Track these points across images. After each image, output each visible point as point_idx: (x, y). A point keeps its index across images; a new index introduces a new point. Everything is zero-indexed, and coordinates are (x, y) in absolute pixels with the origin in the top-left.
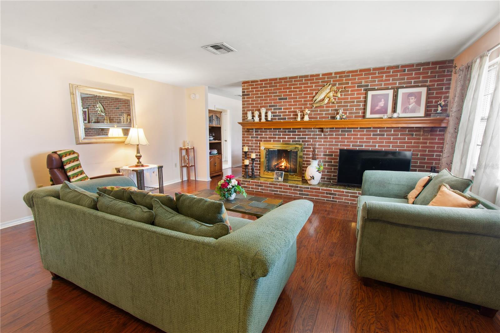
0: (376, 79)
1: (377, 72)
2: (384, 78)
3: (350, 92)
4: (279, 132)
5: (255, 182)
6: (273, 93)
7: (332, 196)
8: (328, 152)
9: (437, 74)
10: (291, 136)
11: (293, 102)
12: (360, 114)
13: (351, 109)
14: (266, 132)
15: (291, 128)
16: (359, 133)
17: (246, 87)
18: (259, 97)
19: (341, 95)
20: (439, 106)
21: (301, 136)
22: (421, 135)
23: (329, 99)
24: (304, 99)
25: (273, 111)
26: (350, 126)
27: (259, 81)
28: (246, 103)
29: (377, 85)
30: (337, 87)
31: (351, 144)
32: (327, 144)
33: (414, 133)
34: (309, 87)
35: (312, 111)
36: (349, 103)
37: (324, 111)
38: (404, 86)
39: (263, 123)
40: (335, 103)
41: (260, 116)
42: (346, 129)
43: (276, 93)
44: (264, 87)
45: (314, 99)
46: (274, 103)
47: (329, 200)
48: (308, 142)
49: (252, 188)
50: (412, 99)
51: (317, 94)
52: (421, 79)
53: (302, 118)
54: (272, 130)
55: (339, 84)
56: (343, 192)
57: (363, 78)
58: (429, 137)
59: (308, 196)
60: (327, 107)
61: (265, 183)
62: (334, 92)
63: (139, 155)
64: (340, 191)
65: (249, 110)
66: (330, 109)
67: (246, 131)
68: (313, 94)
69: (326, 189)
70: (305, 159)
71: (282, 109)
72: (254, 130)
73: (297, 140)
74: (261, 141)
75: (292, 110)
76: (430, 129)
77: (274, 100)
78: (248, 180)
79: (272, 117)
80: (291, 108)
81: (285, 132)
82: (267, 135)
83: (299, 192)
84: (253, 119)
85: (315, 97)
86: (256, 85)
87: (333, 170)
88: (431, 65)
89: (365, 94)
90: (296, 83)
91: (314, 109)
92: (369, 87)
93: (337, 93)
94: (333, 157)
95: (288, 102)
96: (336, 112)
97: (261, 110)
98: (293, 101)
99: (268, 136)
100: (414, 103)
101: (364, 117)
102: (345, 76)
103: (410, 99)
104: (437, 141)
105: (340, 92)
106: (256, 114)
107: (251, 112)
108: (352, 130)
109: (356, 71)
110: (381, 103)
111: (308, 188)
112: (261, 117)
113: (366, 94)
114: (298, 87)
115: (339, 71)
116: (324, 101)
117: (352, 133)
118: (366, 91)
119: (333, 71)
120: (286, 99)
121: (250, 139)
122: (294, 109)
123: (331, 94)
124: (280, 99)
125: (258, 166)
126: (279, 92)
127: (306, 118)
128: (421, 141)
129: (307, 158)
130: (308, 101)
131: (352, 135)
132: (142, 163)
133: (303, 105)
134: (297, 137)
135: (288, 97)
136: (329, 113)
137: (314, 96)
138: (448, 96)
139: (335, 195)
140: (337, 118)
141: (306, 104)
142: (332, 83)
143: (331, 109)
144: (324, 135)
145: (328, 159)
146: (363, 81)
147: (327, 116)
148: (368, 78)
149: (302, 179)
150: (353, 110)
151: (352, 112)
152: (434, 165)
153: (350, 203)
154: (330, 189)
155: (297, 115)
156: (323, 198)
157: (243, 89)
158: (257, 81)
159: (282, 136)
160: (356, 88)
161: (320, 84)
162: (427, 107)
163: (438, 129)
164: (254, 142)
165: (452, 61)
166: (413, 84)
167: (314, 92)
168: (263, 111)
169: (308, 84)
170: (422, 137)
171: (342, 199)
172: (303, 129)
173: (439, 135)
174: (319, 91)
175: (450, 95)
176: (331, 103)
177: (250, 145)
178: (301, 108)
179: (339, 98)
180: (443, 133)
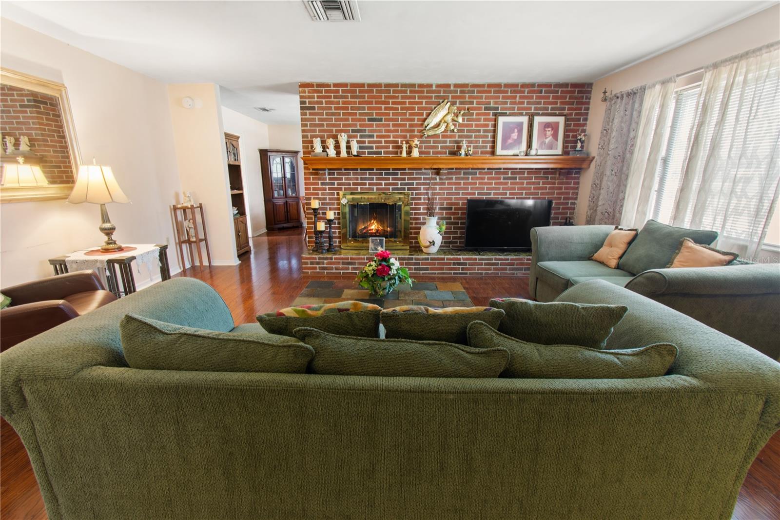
0: (507, 100)
1: (509, 90)
2: (518, 100)
3: (474, 117)
4: (370, 174)
5: (342, 259)
6: (359, 109)
7: (461, 267)
8: (445, 203)
9: (575, 101)
10: (391, 181)
11: (392, 127)
12: (488, 149)
13: (477, 142)
14: (349, 174)
15: (390, 169)
16: (486, 176)
17: (307, 94)
18: (333, 114)
19: (463, 120)
20: (579, 141)
21: (406, 181)
22: (557, 178)
23: (446, 124)
24: (410, 123)
25: (359, 139)
26: (475, 167)
27: (332, 86)
28: (308, 123)
29: (509, 109)
30: (457, 107)
31: (477, 192)
32: (444, 193)
33: (550, 176)
34: (417, 103)
35: (421, 142)
36: (474, 133)
37: (439, 142)
38: (539, 113)
39: (344, 159)
40: (455, 131)
41: (337, 147)
42: (470, 171)
43: (364, 109)
44: (342, 97)
45: (426, 123)
46: (360, 125)
47: (457, 274)
48: (417, 190)
49: (336, 269)
50: (549, 131)
51: (430, 116)
52: (558, 105)
53: (409, 152)
54: (359, 171)
55: (461, 103)
56: (476, 259)
57: (492, 98)
58: (565, 181)
59: (428, 270)
60: (443, 136)
61: (359, 259)
62: (453, 115)
63: (107, 225)
64: (472, 258)
65: (316, 137)
66: (448, 140)
67: (312, 174)
68: (423, 115)
69: (454, 258)
70: (413, 216)
71: (375, 136)
72: (327, 172)
73: (399, 186)
74: (341, 189)
75: (391, 139)
76: (567, 171)
77: (360, 120)
78: (328, 256)
79: (358, 150)
80: (389, 136)
81: (381, 174)
82: (350, 179)
83: (413, 267)
84: (326, 151)
85: (427, 121)
86: (326, 91)
87: (452, 230)
88: (569, 87)
89: (494, 120)
90: (397, 95)
91: (424, 139)
92: (499, 111)
93: (457, 116)
94: (453, 211)
95: (384, 125)
96: (456, 145)
97: (339, 136)
98: (392, 124)
99: (351, 182)
100: (551, 137)
101: (493, 153)
102: (469, 92)
103: (546, 131)
104: (572, 186)
105: (463, 115)
106: (331, 143)
107: (319, 139)
108: (478, 171)
109: (483, 86)
110: (514, 134)
111: (428, 259)
112: (340, 148)
113: (496, 120)
114: (399, 101)
115: (460, 83)
116: (440, 127)
117: (478, 176)
118: (496, 116)
119: (452, 81)
120: (381, 120)
121: (320, 186)
122: (393, 138)
123: (449, 118)
124: (369, 120)
125: (337, 231)
126: (369, 108)
127: (415, 153)
128: (557, 186)
129: (415, 214)
130: (416, 125)
131: (478, 178)
132: (116, 242)
133: (408, 131)
134: (399, 182)
135: (383, 118)
136: (446, 146)
137: (425, 119)
138: (585, 129)
139: (465, 264)
140: (460, 154)
141: (413, 131)
142: (450, 99)
143: (450, 141)
144: (440, 179)
145: (446, 214)
146: (492, 101)
147: (444, 150)
148: (498, 97)
149: (410, 247)
150: (478, 142)
151: (477, 146)
152: (568, 215)
153: (485, 273)
154: (458, 257)
155: (401, 147)
156: (448, 272)
157: (301, 97)
158: (328, 85)
159: (375, 181)
160: (483, 111)
161: (433, 100)
162: (565, 142)
163: (574, 171)
164: (327, 191)
165: (590, 85)
166: (550, 111)
167: (425, 112)
168: (343, 139)
169: (414, 98)
170: (557, 181)
171: (474, 269)
172: (409, 169)
173: (575, 178)
174: (432, 111)
175: (587, 128)
176: (449, 131)
177: (320, 196)
178: (405, 137)
179: (460, 125)
180: (578, 176)
